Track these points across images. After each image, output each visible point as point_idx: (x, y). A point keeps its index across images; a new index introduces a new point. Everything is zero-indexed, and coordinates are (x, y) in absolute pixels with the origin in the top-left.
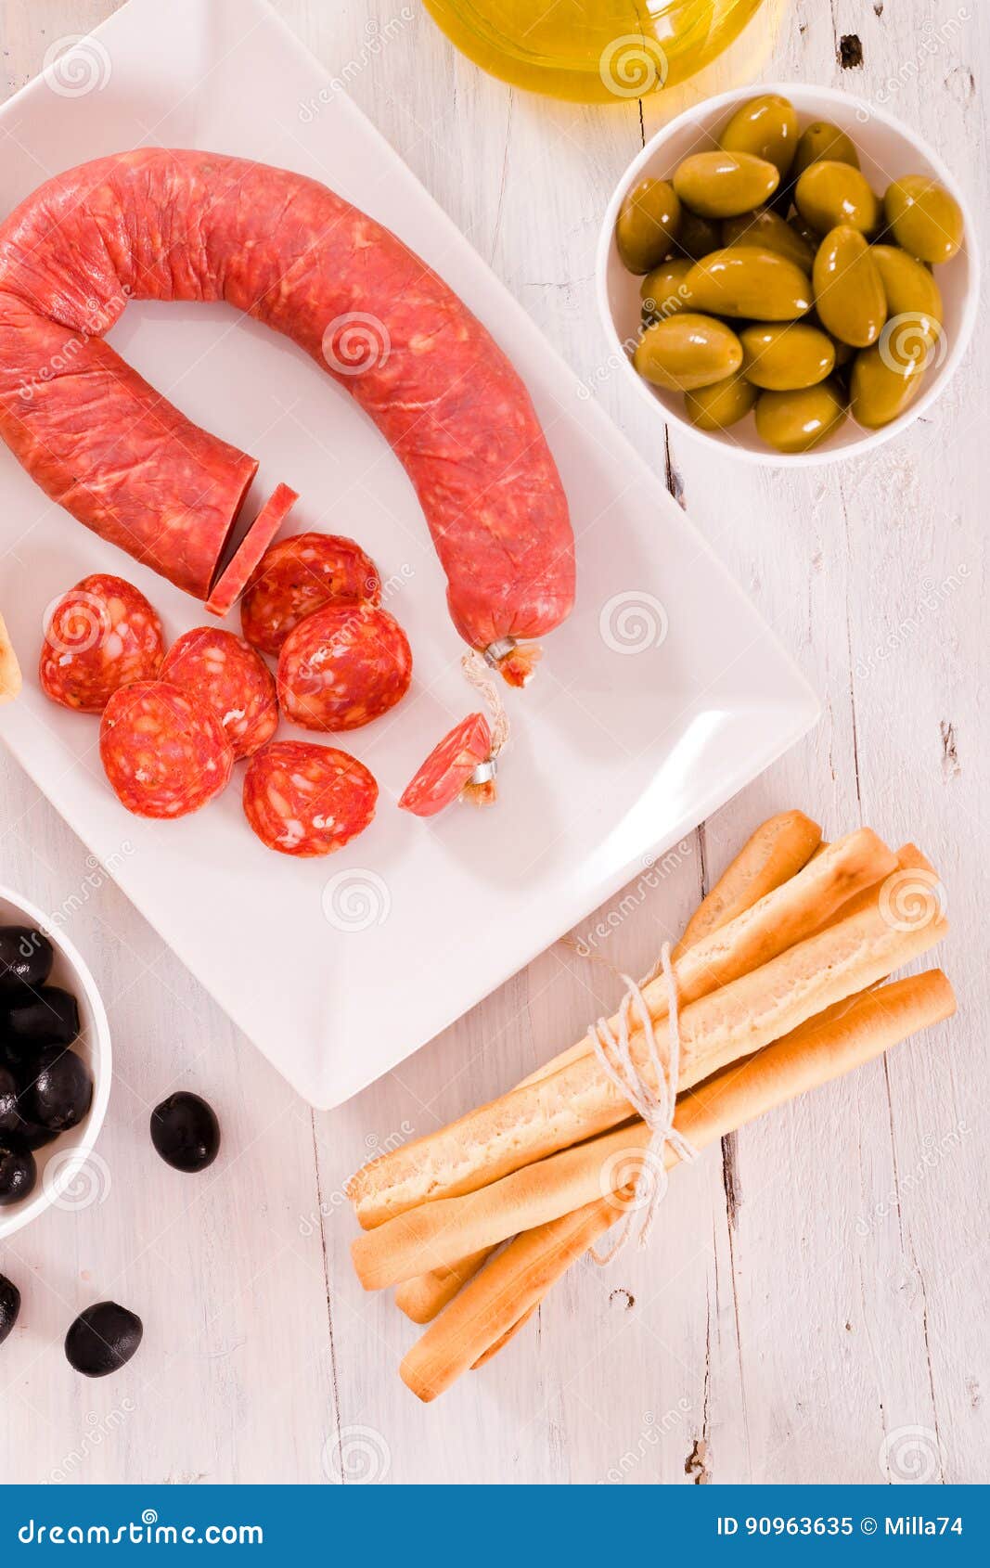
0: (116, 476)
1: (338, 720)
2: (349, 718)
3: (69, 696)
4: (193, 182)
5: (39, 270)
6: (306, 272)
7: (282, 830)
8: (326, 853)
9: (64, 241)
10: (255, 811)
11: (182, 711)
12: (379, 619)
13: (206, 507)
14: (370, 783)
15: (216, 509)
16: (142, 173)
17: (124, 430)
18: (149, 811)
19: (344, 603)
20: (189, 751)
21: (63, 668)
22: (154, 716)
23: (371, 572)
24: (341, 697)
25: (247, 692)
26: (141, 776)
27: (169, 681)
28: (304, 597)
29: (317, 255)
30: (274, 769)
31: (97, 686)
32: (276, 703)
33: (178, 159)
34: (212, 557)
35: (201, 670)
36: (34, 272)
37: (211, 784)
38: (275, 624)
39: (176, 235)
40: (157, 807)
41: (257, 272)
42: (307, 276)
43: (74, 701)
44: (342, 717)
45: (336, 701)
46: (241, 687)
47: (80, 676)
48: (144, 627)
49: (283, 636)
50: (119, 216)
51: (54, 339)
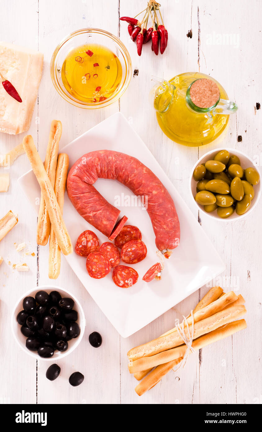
0: (94, 213)
1: (131, 262)
2: (134, 262)
3: (80, 253)
4: (114, 158)
5: (83, 173)
6: (134, 177)
7: (120, 283)
8: (127, 287)
9: (88, 167)
10: (114, 279)
11: (102, 258)
12: (142, 243)
13: (111, 220)
14: (137, 275)
15: (113, 221)
16: (104, 155)
17: (97, 205)
18: (94, 277)
19: (135, 240)
20: (103, 266)
21: (80, 248)
22: (97, 259)
23: (140, 234)
24: (133, 257)
25: (115, 255)
26: (93, 270)
27: (100, 252)
28: (127, 238)
29: (136, 174)
30: (119, 270)
31: (86, 252)
32: (120, 257)
33: (111, 153)
34: (111, 230)
35: (106, 250)
36: (82, 173)
37: (107, 273)
38: (121, 242)
39: (109, 168)
40: (96, 276)
41: (124, 176)
42: (134, 178)
43: (81, 255)
44: (133, 261)
45: (132, 258)
46: (114, 254)
47: (83, 250)
48: (96, 241)
49: (123, 245)
50: (99, 164)
51: (85, 186)
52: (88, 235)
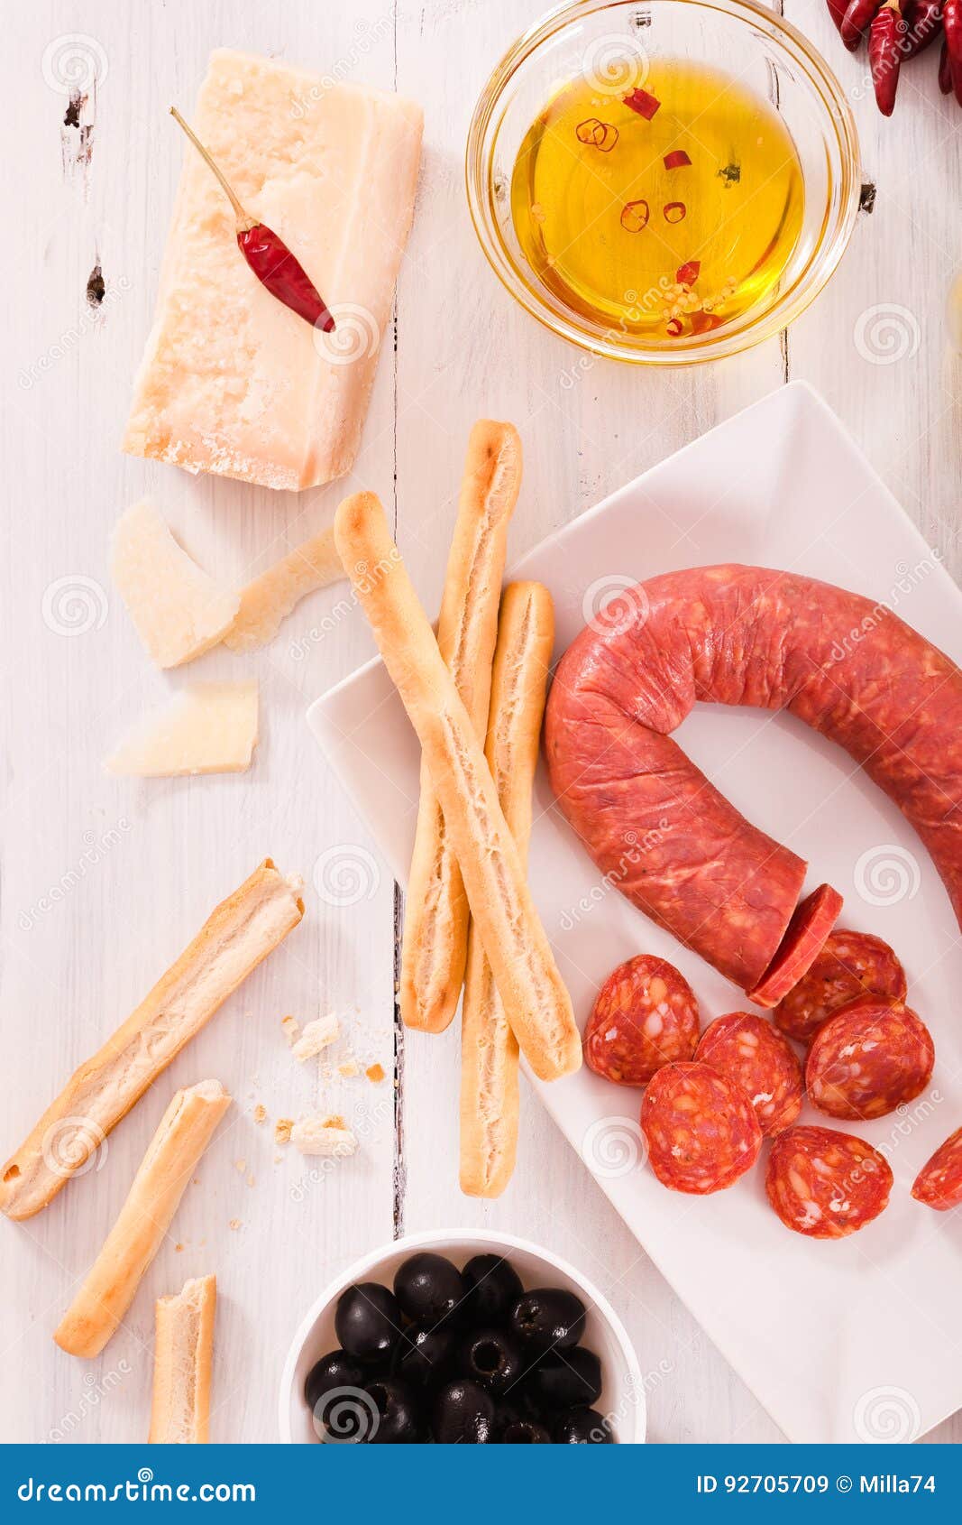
0: (686, 873)
1: (860, 1109)
2: (869, 1109)
3: (611, 1069)
4: (779, 605)
5: (630, 675)
6: (878, 695)
7: (802, 1212)
8: (840, 1235)
9: (655, 648)
10: (776, 1192)
11: (720, 1093)
12: (909, 1018)
13: (767, 907)
14: (885, 1171)
15: (776, 910)
16: (731, 591)
17: (696, 831)
18: (681, 1186)
19: (874, 1002)
20: (723, 1132)
21: (607, 1043)
22: (693, 1096)
23: (900, 973)
24: (866, 1088)
25: (776, 1077)
26: (676, 1152)
27: (704, 1061)
28: (835, 992)
29: (890, 681)
30: (796, 1151)
31: (638, 1061)
32: (802, 1086)
33: (764, 578)
34: (768, 954)
35: (735, 1052)
36: (624, 676)
37: (740, 1165)
38: (806, 1014)
39: (758, 652)
40: (689, 1182)
41: (830, 691)
42: (878, 699)
43: (616, 1075)
44: (862, 1107)
45: (859, 1092)
46: (771, 1072)
47: (622, 1051)
48: (683, 1008)
49: (816, 1027)
50: (709, 630)
51: (637, 740)
52: (646, 981)
